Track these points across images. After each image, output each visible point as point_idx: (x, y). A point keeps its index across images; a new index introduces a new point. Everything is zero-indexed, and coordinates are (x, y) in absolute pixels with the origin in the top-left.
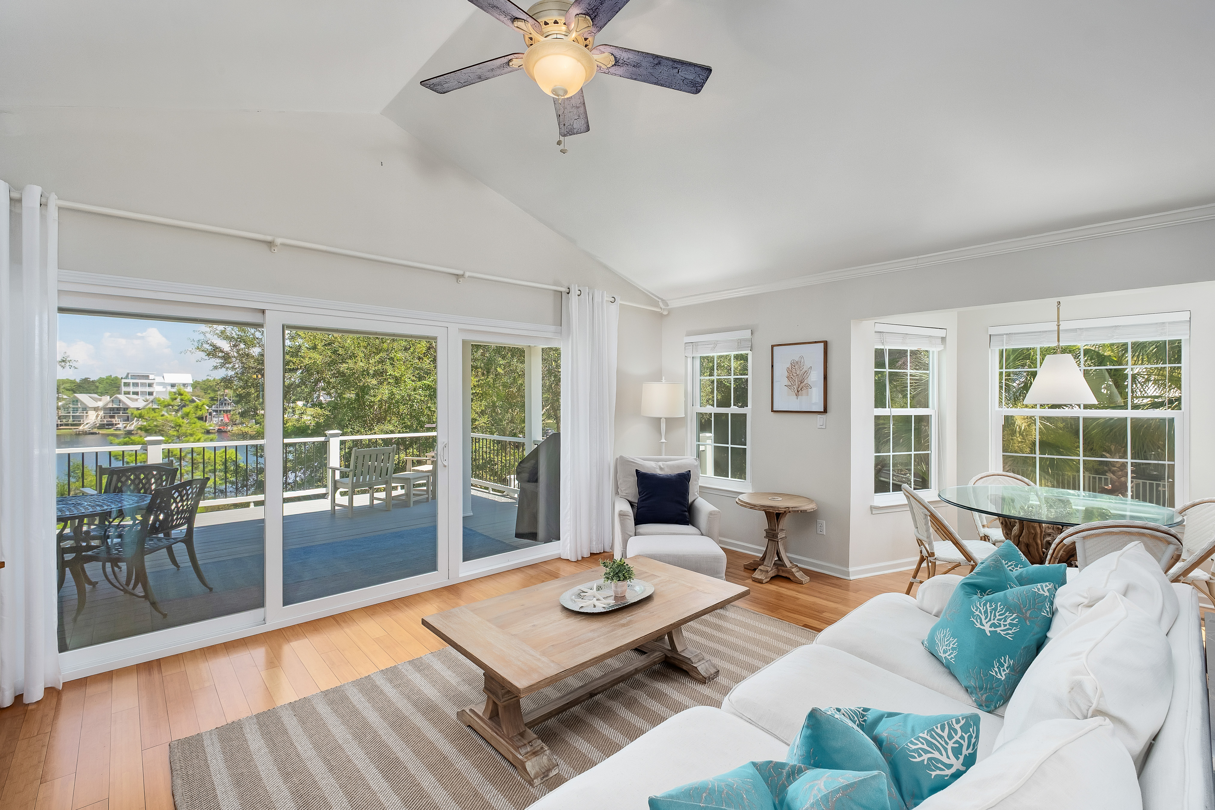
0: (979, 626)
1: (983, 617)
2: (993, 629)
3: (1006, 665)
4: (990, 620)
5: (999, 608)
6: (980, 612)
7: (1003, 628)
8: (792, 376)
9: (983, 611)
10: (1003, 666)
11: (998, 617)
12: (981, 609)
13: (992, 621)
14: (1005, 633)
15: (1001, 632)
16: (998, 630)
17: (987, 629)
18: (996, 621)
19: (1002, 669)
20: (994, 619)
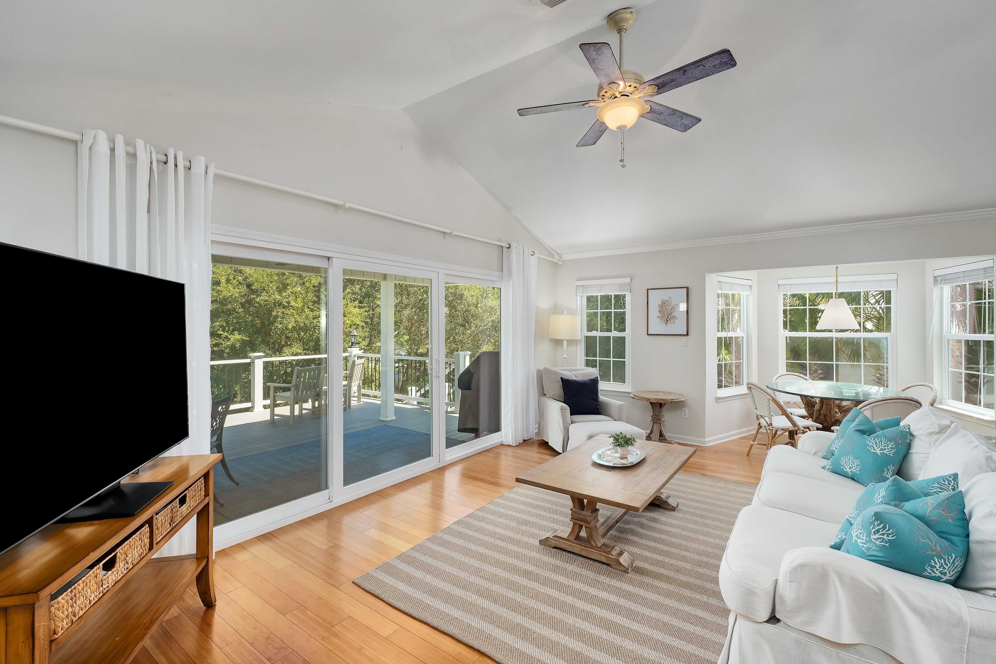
0: (873, 451)
1: (875, 446)
2: (882, 452)
3: (891, 470)
4: (879, 447)
5: (883, 440)
6: (872, 443)
7: (887, 450)
8: (663, 311)
9: (874, 443)
10: (889, 470)
11: (883, 445)
12: (873, 442)
13: (881, 448)
14: (889, 453)
15: (887, 453)
16: (885, 452)
17: (878, 452)
18: (883, 447)
19: (888, 472)
20: (881, 447)
